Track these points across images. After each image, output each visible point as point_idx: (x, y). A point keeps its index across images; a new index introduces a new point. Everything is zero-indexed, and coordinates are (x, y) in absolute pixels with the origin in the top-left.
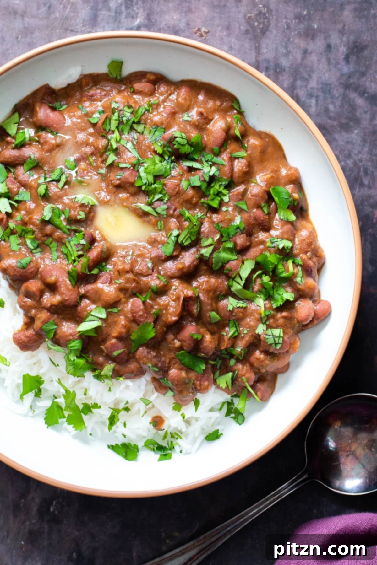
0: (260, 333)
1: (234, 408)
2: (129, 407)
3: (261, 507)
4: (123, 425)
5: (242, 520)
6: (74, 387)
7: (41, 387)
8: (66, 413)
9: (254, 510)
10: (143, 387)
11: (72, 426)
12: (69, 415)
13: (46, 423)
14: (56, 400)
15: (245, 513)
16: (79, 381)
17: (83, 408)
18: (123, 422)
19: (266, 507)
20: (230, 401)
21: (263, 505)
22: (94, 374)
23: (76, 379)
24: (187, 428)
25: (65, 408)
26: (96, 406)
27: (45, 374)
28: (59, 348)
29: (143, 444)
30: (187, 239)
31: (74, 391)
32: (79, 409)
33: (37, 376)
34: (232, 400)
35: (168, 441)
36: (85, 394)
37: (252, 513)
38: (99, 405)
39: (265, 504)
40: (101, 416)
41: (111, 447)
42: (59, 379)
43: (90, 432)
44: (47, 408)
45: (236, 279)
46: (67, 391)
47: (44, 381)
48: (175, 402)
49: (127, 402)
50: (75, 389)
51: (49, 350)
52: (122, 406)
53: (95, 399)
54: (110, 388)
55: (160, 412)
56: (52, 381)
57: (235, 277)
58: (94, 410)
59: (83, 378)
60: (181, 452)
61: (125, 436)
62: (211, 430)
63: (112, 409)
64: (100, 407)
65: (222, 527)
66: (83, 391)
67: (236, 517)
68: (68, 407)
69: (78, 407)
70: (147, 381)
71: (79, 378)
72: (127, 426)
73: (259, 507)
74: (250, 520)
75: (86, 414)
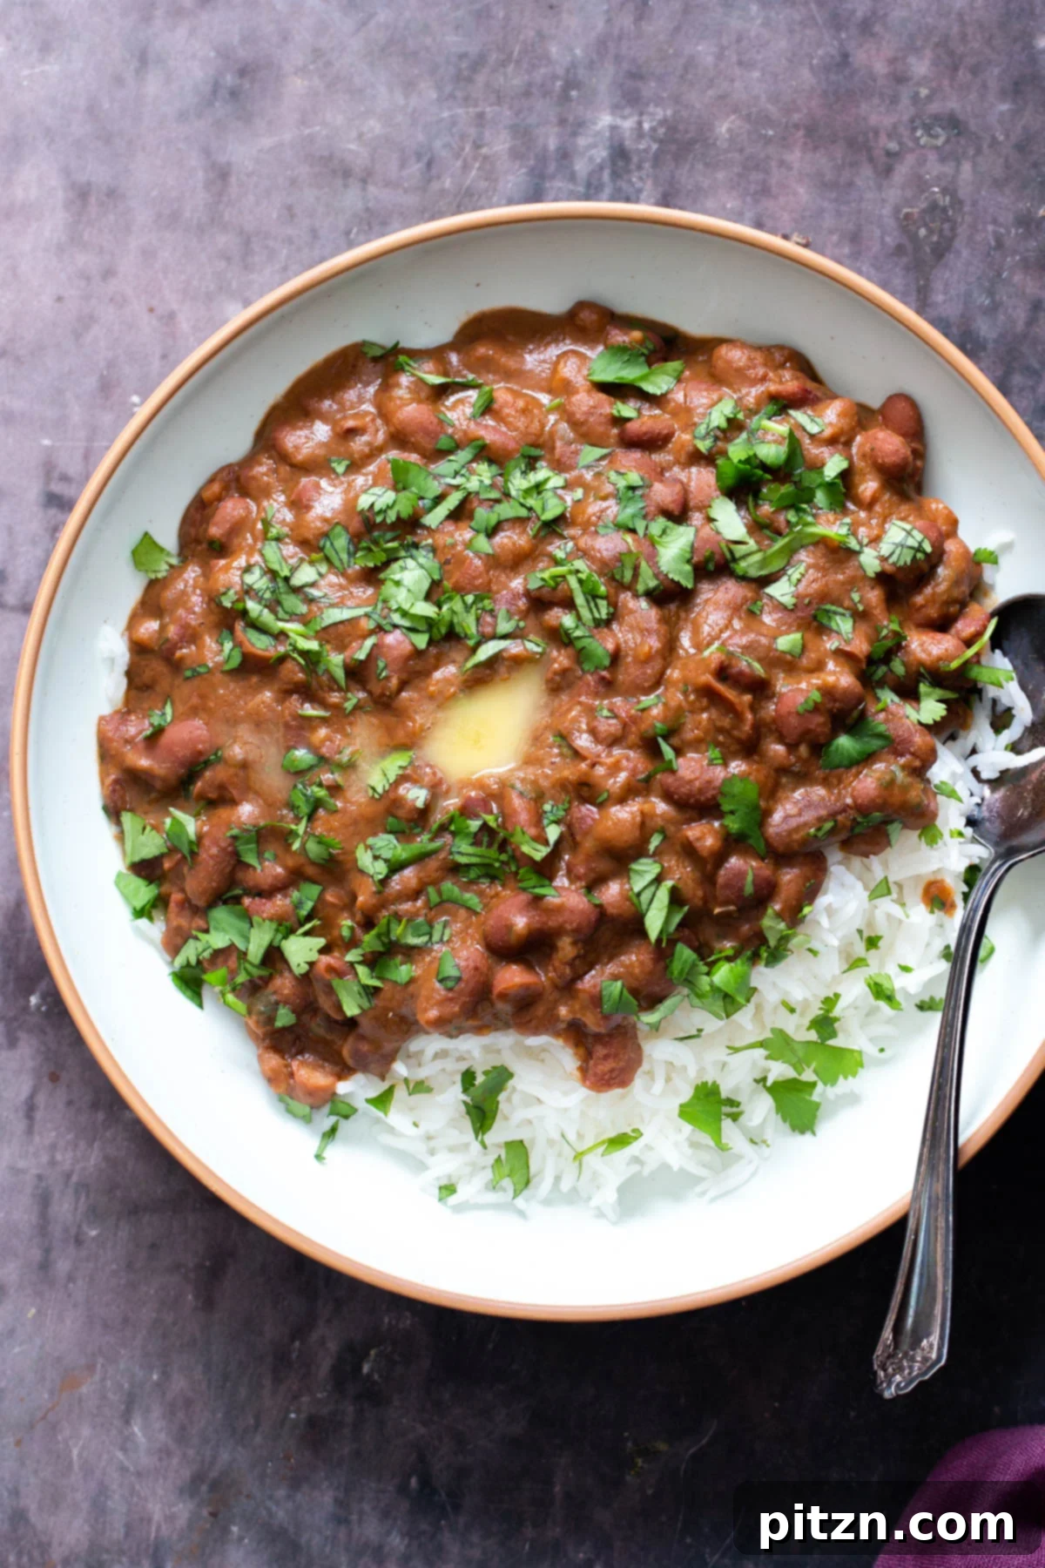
0: (878, 569)
2: (872, 934)
4: (903, 974)
6: (763, 1026)
7: (724, 1095)
8: (808, 1076)
10: (850, 878)
11: (841, 1078)
12: (815, 1072)
13: (802, 1132)
14: (769, 1083)
16: (759, 1008)
17: (818, 1032)
18: (898, 969)
22: (763, 963)
23: (751, 1007)
25: (795, 1069)
26: (830, 1002)
27: (702, 1070)
28: (668, 1003)
30: (596, 606)
31: (773, 1030)
32: (815, 1043)
33: (697, 1088)
36: (792, 1011)
38: (831, 995)
40: (856, 1008)
42: (728, 1047)
43: (876, 1049)
44: (774, 1110)
45: (737, 555)
46: (762, 1044)
47: (714, 1083)
48: (918, 832)
49: (860, 932)
50: (769, 1026)
51: (657, 1030)
53: (815, 995)
54: (810, 950)
55: (918, 877)
56: (724, 1065)
57: (731, 552)
58: (836, 1012)
59: (756, 995)
64: (837, 996)
66: (784, 1012)
68: (798, 1066)
69: (809, 1043)
70: (840, 863)
71: (753, 1000)
72: (910, 965)
75: (833, 1034)
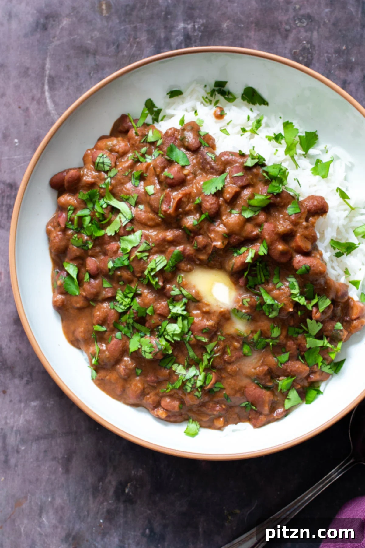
1: (153, 116)
2: (241, 131)
3: (315, 491)
4: (250, 118)
5: (300, 504)
6: (286, 159)
7: (315, 166)
8: (297, 139)
9: (309, 494)
10: (224, 144)
11: (295, 127)
12: (295, 137)
13: (317, 135)
15: (301, 498)
16: (280, 162)
17: (281, 140)
18: (250, 120)
19: (320, 490)
20: (155, 122)
21: (317, 489)
24: (196, 106)
25: (297, 144)
26: (270, 139)
27: (308, 175)
28: (290, 192)
29: (237, 100)
31: (286, 155)
32: (285, 140)
33: (315, 175)
34: (153, 123)
35: (215, 98)
36: (277, 150)
37: (308, 497)
38: (267, 139)
39: (319, 488)
41: (266, 103)
42: (297, 168)
43: (281, 119)
44: (313, 148)
46: (293, 157)
47: (311, 170)
48: (200, 127)
49: (241, 135)
50: (285, 157)
52: (248, 134)
53: (270, 145)
54: (253, 149)
55: (216, 122)
56: (303, 168)
58: (272, 135)
59: (276, 163)
60: (206, 86)
61: (251, 110)
62: (175, 99)
63: (256, 133)
64: (266, 137)
65: (283, 512)
66: (278, 153)
67: (294, 501)
68: (295, 144)
69: (286, 142)
70: (220, 149)
72: (247, 117)
73: (313, 491)
74: (307, 503)
75: (280, 134)
